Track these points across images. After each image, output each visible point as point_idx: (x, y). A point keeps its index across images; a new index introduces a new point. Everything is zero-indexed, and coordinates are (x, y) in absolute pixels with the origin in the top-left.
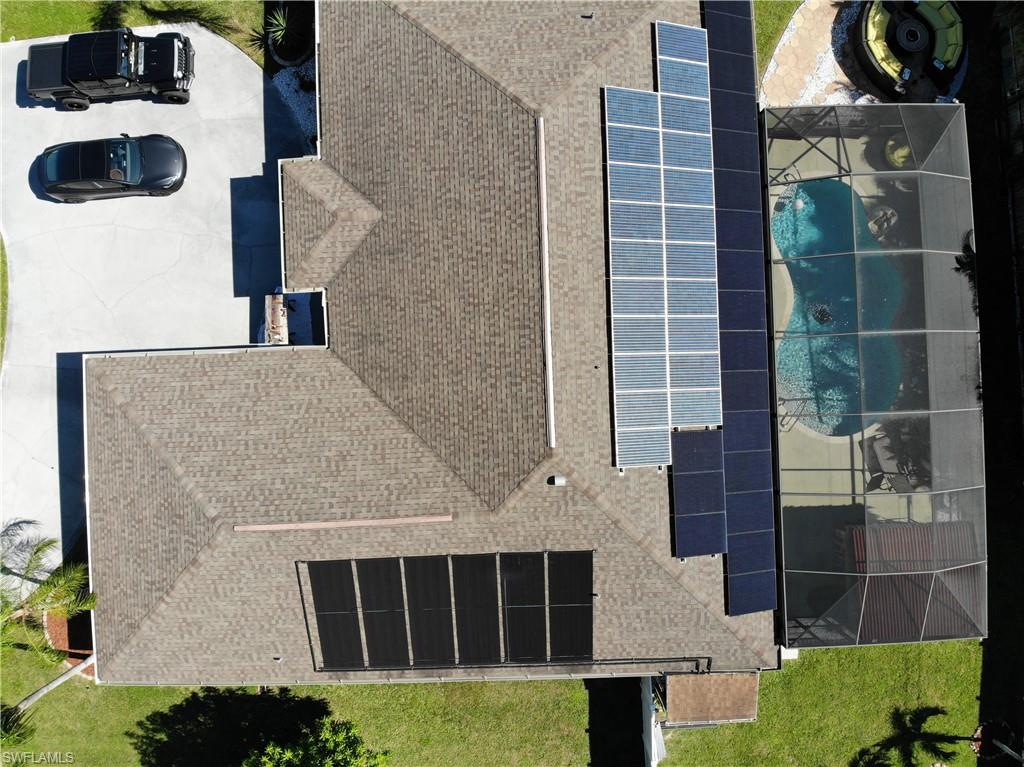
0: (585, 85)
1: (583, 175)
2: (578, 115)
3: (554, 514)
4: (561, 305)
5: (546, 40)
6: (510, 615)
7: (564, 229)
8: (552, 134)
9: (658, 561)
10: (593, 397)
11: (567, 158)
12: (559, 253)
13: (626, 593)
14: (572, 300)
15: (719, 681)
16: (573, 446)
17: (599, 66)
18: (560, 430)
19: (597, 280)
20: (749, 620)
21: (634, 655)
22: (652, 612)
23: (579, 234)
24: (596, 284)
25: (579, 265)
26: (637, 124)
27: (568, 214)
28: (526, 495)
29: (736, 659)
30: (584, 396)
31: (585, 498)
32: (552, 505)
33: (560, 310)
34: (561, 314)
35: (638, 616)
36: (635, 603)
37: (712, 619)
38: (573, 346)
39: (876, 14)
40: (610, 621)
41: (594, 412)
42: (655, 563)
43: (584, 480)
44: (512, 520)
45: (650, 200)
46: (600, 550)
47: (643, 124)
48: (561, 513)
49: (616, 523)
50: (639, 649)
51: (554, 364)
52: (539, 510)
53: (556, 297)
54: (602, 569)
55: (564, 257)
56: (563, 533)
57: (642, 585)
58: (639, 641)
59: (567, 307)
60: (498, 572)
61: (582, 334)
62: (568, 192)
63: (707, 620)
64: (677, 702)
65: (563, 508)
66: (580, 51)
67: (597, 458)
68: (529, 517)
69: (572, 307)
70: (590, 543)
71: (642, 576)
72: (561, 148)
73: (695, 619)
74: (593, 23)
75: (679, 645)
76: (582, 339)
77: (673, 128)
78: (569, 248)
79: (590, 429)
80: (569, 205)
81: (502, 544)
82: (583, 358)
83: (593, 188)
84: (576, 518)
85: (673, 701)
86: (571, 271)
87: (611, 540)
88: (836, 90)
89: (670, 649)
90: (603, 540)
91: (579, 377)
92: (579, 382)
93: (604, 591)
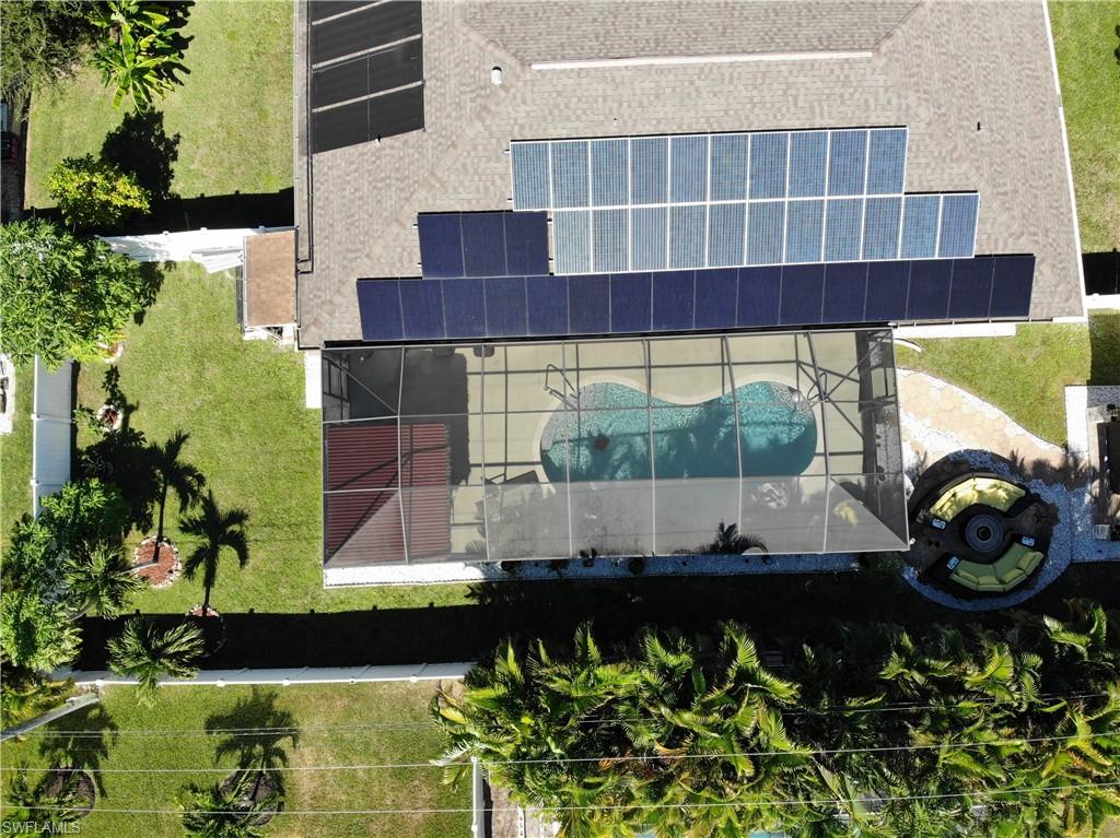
0: (908, 107)
1: (816, 104)
2: (877, 99)
3: (463, 82)
4: (680, 77)
5: (952, 80)
6: (358, 64)
7: (759, 81)
8: (856, 66)
9: (414, 197)
10: (584, 117)
11: (832, 85)
12: (735, 75)
13: (381, 171)
14: (686, 91)
15: (287, 284)
16: (533, 92)
17: (929, 124)
18: (549, 76)
19: (708, 120)
20: (351, 309)
21: (317, 194)
22: (361, 202)
23: (755, 100)
24: (703, 120)
25: (723, 100)
26: (870, 167)
27: (775, 86)
28: (481, 49)
29: (311, 300)
30: (585, 106)
31: (479, 108)
32: (472, 77)
33: (676, 75)
34: (671, 77)
35: (357, 190)
36: (370, 183)
37: (354, 264)
38: (638, 92)
39: (1006, 490)
40: (352, 163)
41: (568, 118)
42: (412, 194)
43: (497, 104)
44: (456, 40)
45: (791, 183)
46: (426, 136)
47: (870, 174)
48: (462, 89)
49: (454, 145)
50: (323, 198)
51: (619, 69)
52: (467, 65)
53: (689, 71)
54: (406, 142)
55: (731, 82)
56: (443, 95)
57: (389, 186)
58: (331, 196)
59: (678, 84)
60: (403, 41)
61: (651, 103)
62: (799, 86)
63: (351, 260)
64: (268, 244)
65: (468, 89)
66: (943, 110)
67: (519, 122)
68: (458, 57)
69: (678, 90)
70: (433, 123)
71: (399, 184)
72: (842, 78)
73: (354, 248)
74: (973, 131)
75: (326, 237)
76: (645, 104)
77: (867, 213)
78: (740, 87)
79: (551, 113)
80: (784, 86)
81: (432, 37)
82: (625, 104)
83: (802, 116)
84: (458, 104)
85: (268, 240)
86: (716, 89)
87: (436, 144)
88: (918, 453)
89: (322, 230)
90: (435, 136)
91: (605, 100)
92: (600, 99)
93: (384, 149)
